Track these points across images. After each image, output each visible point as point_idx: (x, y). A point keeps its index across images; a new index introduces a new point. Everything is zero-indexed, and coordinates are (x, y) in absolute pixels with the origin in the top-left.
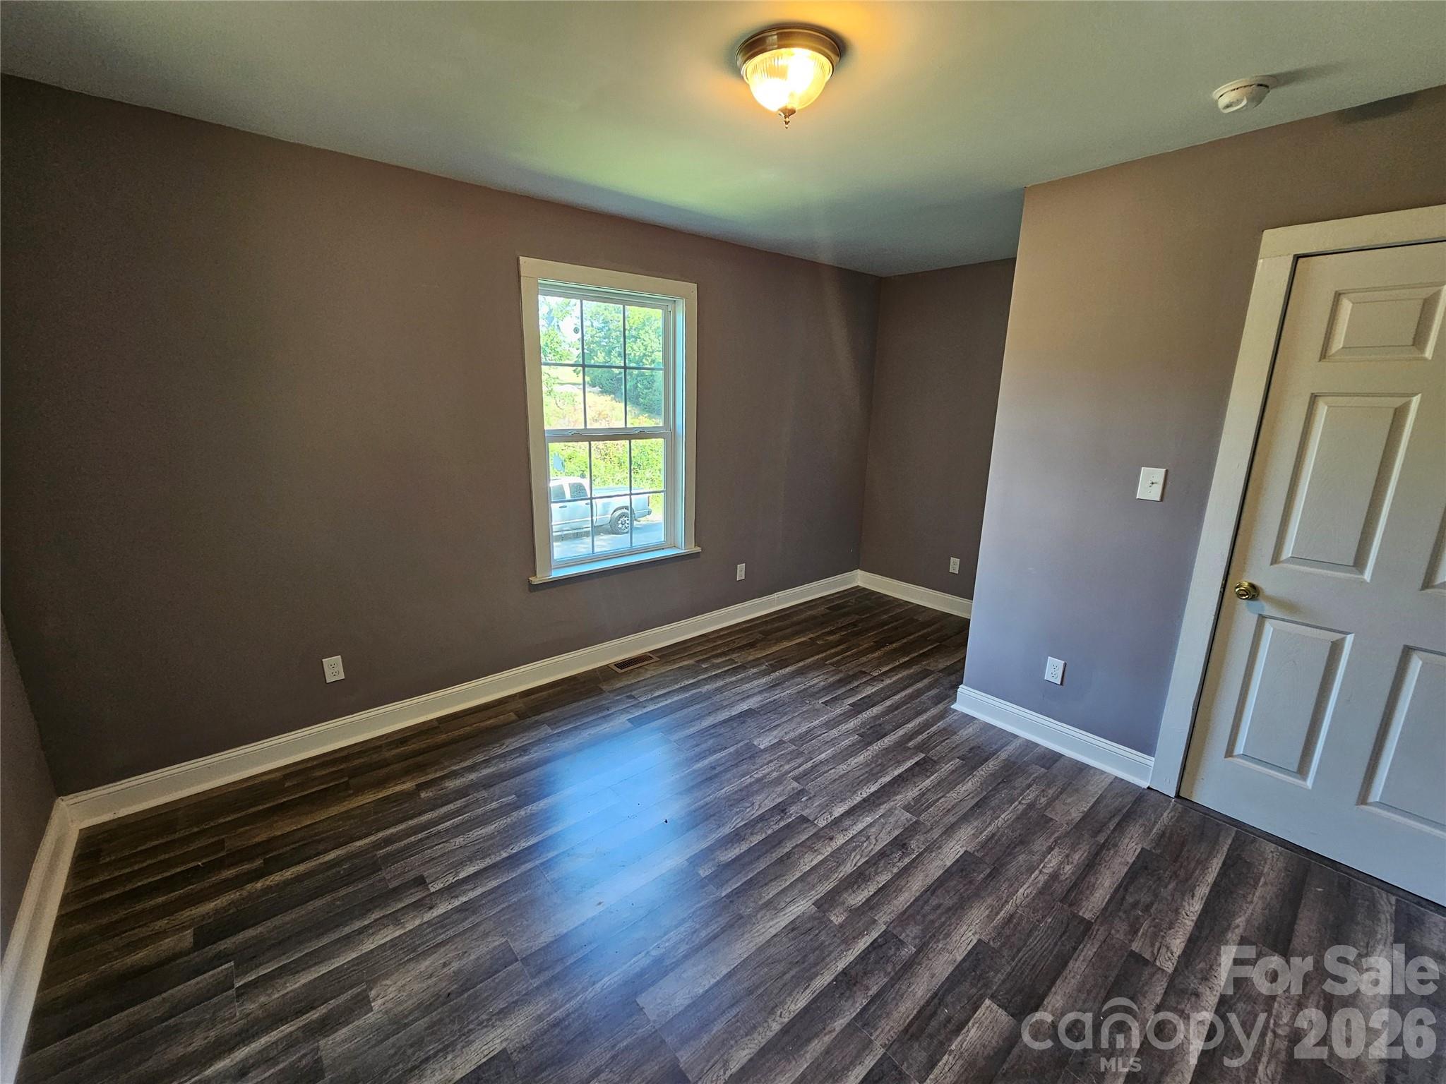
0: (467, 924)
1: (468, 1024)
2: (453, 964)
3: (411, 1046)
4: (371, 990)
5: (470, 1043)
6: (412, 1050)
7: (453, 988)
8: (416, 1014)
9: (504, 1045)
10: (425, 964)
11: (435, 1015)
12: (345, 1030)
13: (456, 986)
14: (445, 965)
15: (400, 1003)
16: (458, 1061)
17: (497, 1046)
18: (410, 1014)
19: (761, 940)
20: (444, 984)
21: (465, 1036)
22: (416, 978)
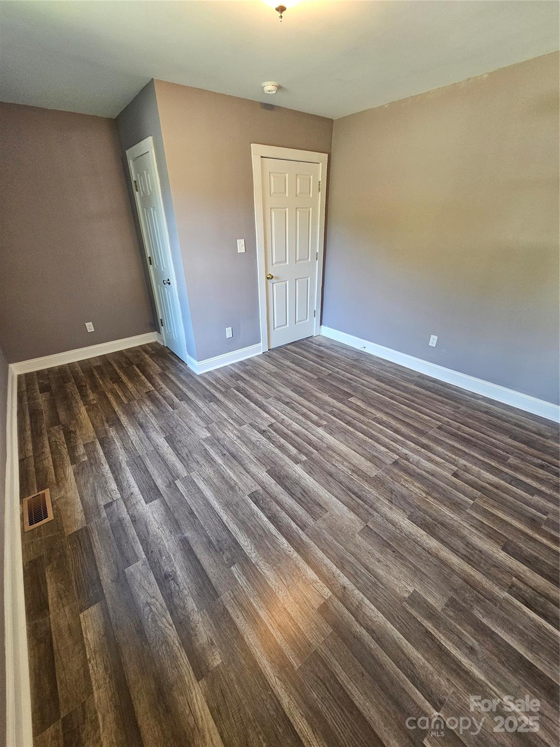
0: (352, 559)
1: (403, 537)
2: (378, 557)
3: (422, 559)
4: (404, 598)
5: (411, 533)
6: (423, 558)
7: (390, 551)
8: (408, 564)
9: (406, 519)
10: (381, 572)
11: (405, 554)
12: (429, 600)
13: (388, 550)
14: (379, 561)
15: (406, 576)
16: (419, 535)
17: (407, 521)
18: (408, 567)
19: (338, 442)
20: (389, 556)
21: (409, 537)
22: (390, 574)
